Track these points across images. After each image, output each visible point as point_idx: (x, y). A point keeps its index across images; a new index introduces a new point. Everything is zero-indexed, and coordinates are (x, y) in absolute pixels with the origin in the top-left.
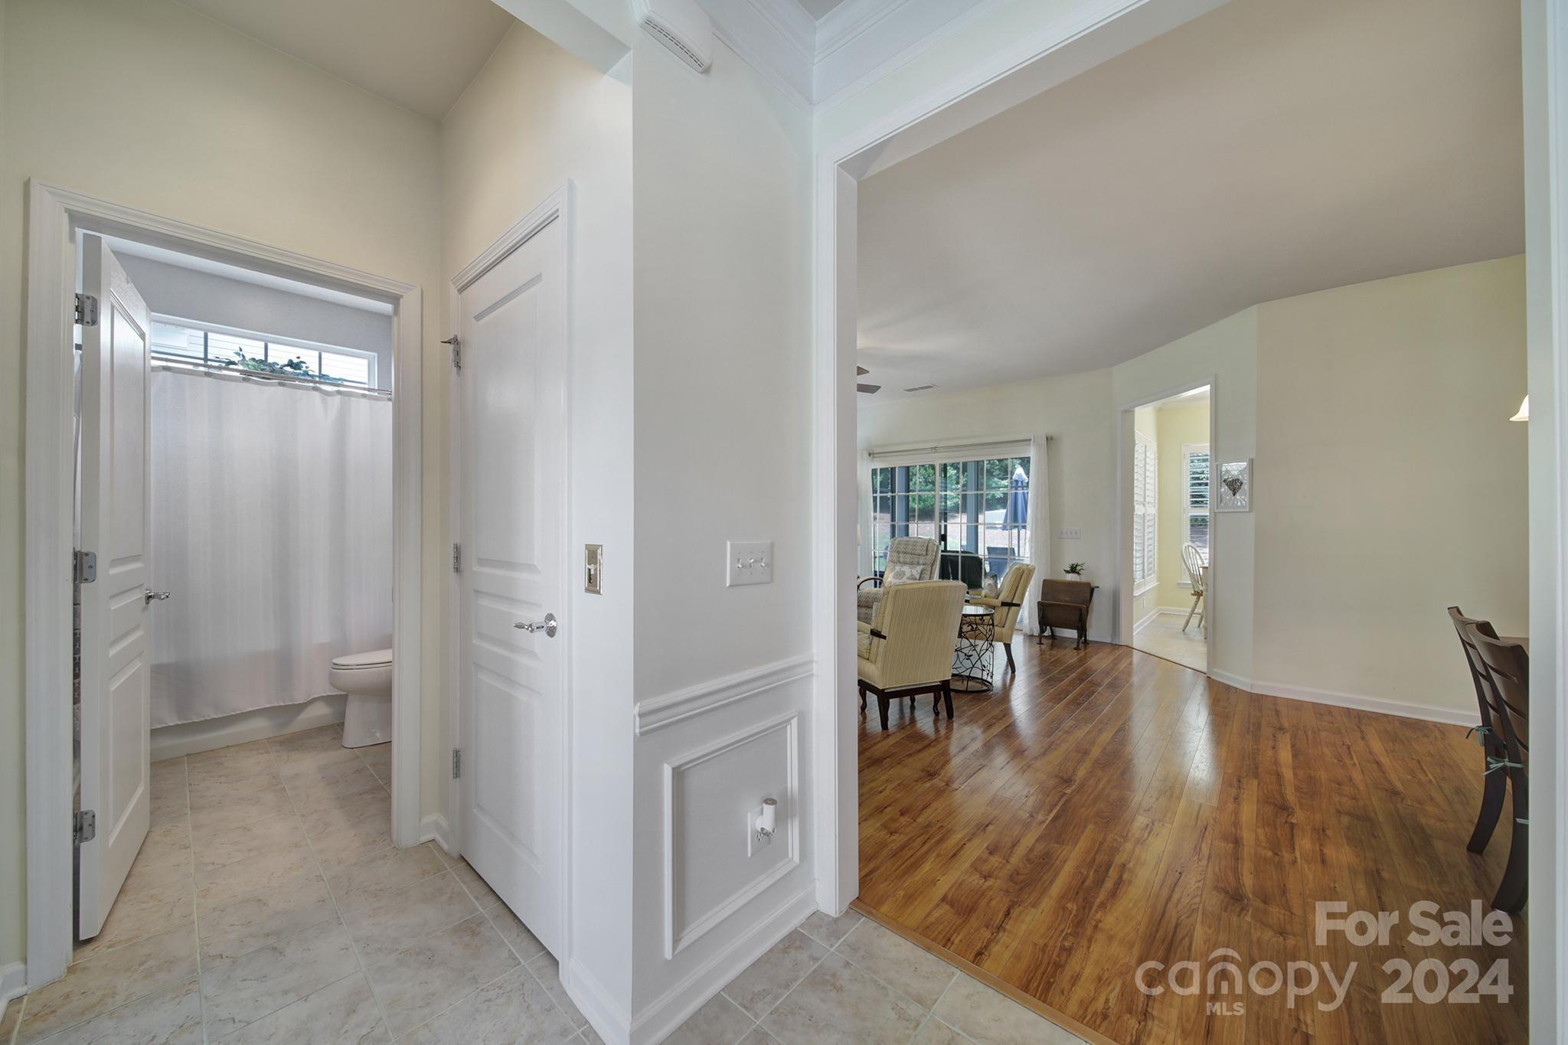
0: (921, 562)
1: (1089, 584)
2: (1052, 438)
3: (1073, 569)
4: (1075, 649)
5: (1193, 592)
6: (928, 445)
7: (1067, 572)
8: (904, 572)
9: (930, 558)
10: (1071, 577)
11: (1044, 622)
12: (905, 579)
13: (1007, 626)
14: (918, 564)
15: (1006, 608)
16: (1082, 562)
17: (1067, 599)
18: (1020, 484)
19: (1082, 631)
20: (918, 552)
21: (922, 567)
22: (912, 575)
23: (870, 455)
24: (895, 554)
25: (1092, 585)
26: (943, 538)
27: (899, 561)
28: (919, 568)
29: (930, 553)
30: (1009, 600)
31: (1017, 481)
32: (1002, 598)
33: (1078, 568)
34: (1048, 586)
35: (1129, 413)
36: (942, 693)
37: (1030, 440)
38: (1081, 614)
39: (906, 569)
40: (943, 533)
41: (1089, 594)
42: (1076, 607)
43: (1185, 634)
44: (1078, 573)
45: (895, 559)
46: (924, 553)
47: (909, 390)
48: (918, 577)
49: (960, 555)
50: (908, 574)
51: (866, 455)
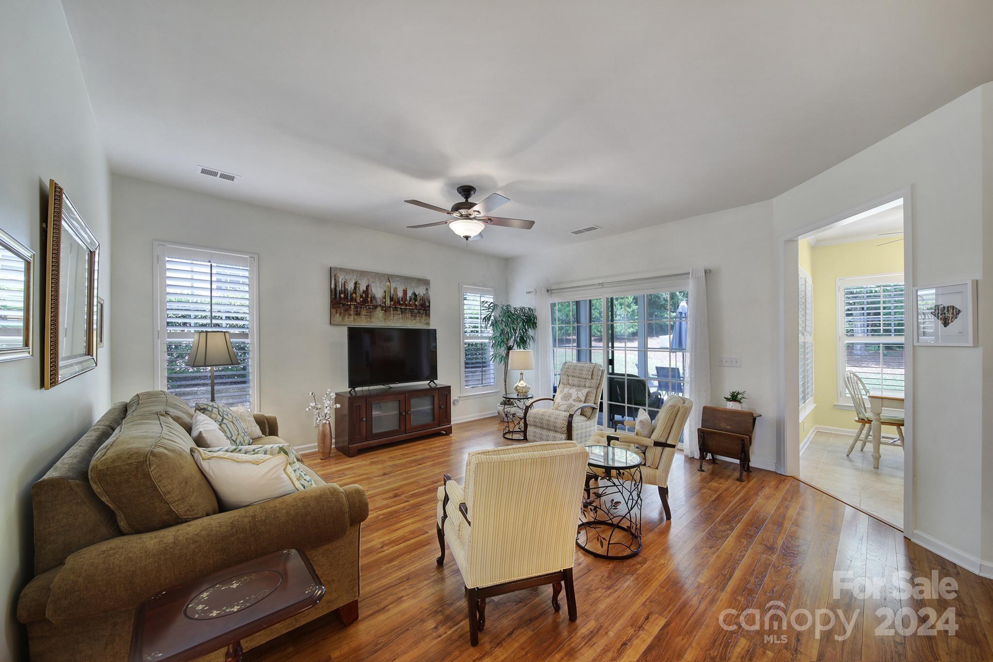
0: (588, 384)
1: (752, 414)
2: (710, 271)
3: (734, 398)
4: (738, 480)
5: (857, 419)
6: (596, 282)
7: (728, 400)
8: (571, 394)
9: (594, 382)
10: (731, 406)
11: (704, 448)
12: (571, 401)
13: (661, 467)
14: (585, 386)
15: (659, 449)
16: (744, 391)
17: (728, 427)
18: (683, 315)
19: (745, 458)
20: (584, 376)
21: (587, 390)
22: (578, 397)
23: (548, 291)
24: (565, 377)
25: (754, 415)
26: (611, 362)
27: (569, 384)
28: (585, 391)
29: (595, 377)
30: (662, 440)
31: (681, 313)
32: (655, 436)
33: (739, 396)
34: (709, 414)
35: (791, 243)
36: (563, 583)
37: (689, 273)
38: (743, 445)
39: (573, 391)
40: (610, 358)
41: (752, 424)
42: (738, 438)
43: (850, 460)
44: (739, 402)
45: (565, 381)
46: (590, 377)
47: (576, 233)
48: (583, 399)
49: (626, 377)
50: (574, 396)
51: (544, 292)
